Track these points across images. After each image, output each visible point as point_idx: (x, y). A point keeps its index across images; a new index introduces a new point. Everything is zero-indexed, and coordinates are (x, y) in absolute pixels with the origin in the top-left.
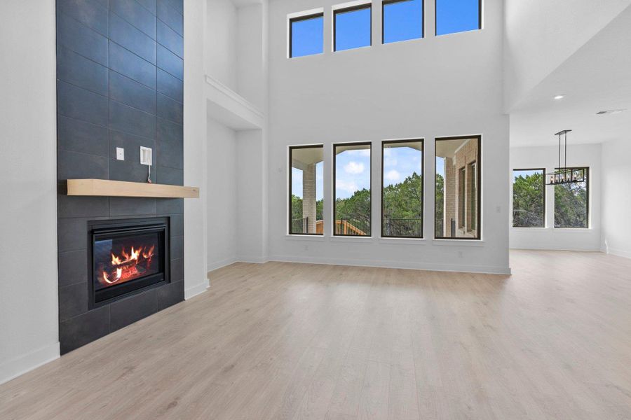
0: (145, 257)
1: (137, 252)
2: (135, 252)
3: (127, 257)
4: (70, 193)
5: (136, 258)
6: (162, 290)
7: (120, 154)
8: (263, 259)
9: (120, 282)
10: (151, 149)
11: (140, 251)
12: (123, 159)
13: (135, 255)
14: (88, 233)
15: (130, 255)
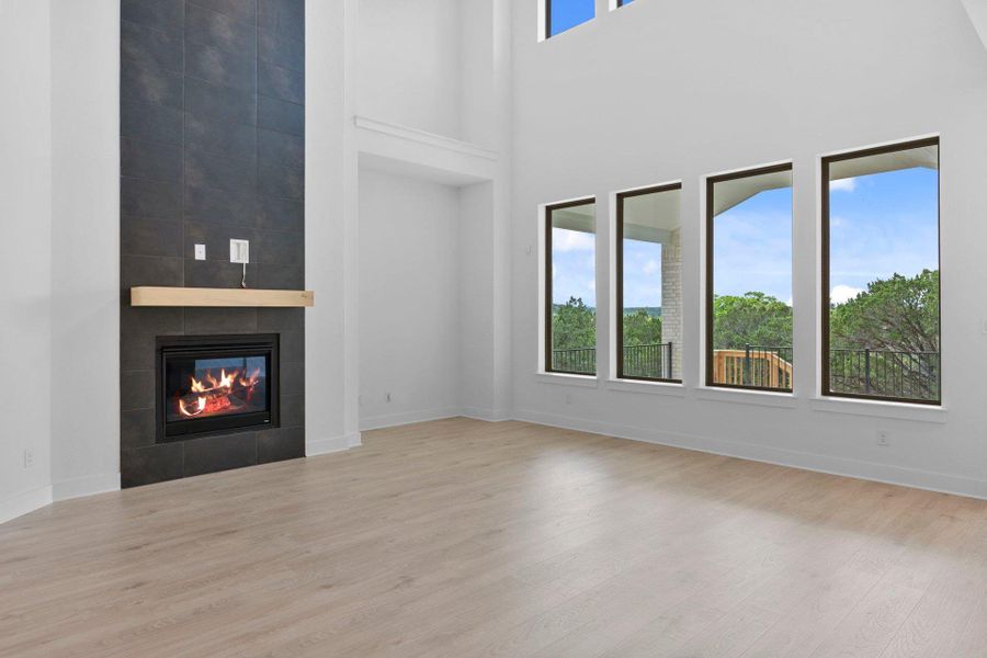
0: (244, 384)
1: (230, 377)
2: (226, 376)
3: (214, 382)
4: (134, 303)
5: (229, 385)
6: (265, 437)
7: (200, 252)
8: (497, 414)
9: (203, 415)
10: (247, 242)
11: (235, 375)
12: (204, 258)
13: (226, 381)
14: (157, 351)
15: (219, 380)
